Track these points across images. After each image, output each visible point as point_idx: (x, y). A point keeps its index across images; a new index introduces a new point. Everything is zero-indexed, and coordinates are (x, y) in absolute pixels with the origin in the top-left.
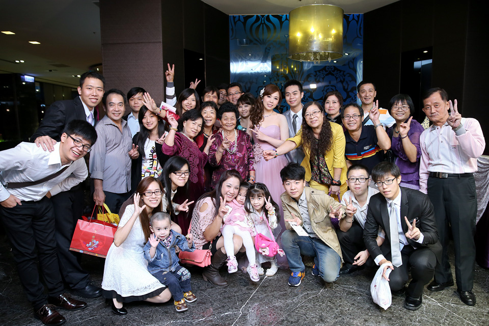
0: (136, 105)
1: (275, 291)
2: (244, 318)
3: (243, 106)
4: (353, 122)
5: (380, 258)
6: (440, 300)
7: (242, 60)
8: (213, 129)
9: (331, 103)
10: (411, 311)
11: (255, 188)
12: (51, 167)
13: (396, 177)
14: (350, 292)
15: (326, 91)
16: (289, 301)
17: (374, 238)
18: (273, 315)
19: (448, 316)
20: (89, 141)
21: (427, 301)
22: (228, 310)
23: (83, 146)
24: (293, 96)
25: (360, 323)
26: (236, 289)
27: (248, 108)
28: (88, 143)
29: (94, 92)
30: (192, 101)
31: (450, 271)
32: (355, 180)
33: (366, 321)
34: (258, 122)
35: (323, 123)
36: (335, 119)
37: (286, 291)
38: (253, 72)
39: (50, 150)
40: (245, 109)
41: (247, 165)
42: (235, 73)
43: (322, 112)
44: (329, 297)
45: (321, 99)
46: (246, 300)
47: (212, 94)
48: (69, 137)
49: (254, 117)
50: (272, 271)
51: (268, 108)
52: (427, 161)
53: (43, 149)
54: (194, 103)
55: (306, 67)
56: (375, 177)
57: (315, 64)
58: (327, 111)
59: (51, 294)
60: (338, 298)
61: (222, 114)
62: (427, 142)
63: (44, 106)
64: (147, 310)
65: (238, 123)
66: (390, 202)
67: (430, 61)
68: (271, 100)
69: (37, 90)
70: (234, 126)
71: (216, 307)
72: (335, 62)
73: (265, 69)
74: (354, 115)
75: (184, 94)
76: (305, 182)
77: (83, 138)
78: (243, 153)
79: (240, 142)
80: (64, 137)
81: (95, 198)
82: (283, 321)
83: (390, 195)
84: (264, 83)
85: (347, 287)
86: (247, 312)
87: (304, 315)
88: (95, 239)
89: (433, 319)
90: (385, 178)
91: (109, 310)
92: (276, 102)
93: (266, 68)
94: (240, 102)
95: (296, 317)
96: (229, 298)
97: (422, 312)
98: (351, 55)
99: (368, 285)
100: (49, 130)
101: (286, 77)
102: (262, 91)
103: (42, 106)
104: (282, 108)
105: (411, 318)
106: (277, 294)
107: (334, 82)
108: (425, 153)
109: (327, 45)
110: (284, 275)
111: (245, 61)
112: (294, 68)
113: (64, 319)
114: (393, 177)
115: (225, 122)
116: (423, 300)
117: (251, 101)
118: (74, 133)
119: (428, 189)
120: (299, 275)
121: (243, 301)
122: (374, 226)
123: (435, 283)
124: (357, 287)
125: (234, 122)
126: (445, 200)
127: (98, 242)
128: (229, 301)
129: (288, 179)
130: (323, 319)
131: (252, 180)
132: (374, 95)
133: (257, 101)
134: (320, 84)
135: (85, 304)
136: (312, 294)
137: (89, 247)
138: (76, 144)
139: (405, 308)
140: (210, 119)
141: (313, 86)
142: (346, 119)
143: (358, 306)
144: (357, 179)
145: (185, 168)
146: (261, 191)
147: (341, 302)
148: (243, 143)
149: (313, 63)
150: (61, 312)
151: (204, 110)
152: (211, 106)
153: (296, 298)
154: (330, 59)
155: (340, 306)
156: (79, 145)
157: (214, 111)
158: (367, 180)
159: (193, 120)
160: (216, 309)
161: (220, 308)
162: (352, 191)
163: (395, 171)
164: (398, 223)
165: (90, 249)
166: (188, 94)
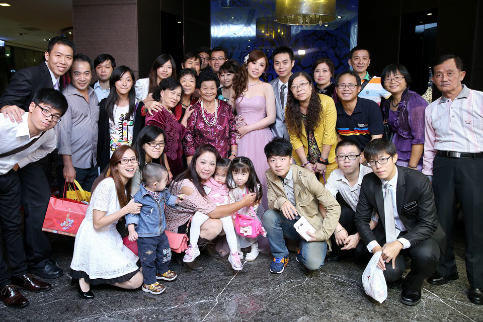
0: (103, 74)
1: (255, 278)
2: (221, 307)
3: (226, 75)
4: (348, 92)
5: (373, 245)
6: (443, 296)
7: (224, 23)
8: (191, 99)
9: (322, 71)
10: (408, 306)
11: (240, 162)
12: (19, 139)
13: (392, 155)
14: (338, 282)
15: (316, 58)
16: (271, 290)
17: (367, 221)
18: (253, 305)
19: (452, 314)
20: (58, 110)
21: (427, 296)
22: (203, 298)
23: (52, 115)
24: (282, 65)
25: (350, 318)
26: (212, 275)
27: (232, 76)
28: (58, 112)
29: (63, 60)
30: (168, 68)
31: (454, 263)
32: (344, 158)
33: (356, 315)
34: (242, 91)
35: (312, 96)
36: (325, 89)
37: (267, 278)
38: (235, 36)
39: (19, 121)
40: (227, 78)
41: (228, 139)
42: (216, 38)
43: (310, 83)
44: (315, 287)
45: (310, 66)
46: (223, 286)
47: (195, 60)
48: (38, 107)
49: (237, 86)
50: (252, 255)
51: (254, 76)
52: (433, 138)
53: (11, 120)
54: (170, 71)
55: (294, 32)
56: (368, 155)
57: (305, 28)
58: (316, 80)
59: (14, 273)
60: (326, 288)
61: (201, 83)
62: (434, 116)
63: (14, 71)
64: (115, 295)
65: (219, 93)
66: (385, 183)
67: (434, 25)
68: (257, 67)
69: (8, 55)
70: (214, 96)
71: (190, 294)
72: (326, 25)
73: (249, 34)
74: (350, 85)
75: (159, 61)
76: (292, 159)
77: (52, 107)
78: (224, 125)
79: (221, 113)
80: (32, 106)
81: (65, 174)
82: (263, 312)
83: (384, 175)
84: (248, 48)
85: (335, 277)
86: (223, 301)
87: (287, 306)
88: (70, 217)
89: (434, 318)
90: (379, 156)
91: (76, 293)
92: (261, 70)
93: (250, 32)
94: (222, 70)
95: (277, 309)
96: (204, 284)
97: (421, 309)
98: (344, 19)
99: (359, 275)
100: (12, 99)
101: (272, 42)
102: (247, 58)
103: (12, 71)
104: (269, 76)
105: (408, 314)
106: (257, 281)
107: (325, 48)
108: (430, 128)
109: (318, 7)
110: (265, 260)
111: (227, 24)
112: (281, 32)
113: (27, 301)
114: (389, 156)
115: (204, 92)
116: (423, 295)
117: (234, 69)
118: (42, 102)
119: (434, 170)
120: (282, 261)
121: (219, 288)
122: (367, 208)
123: (437, 276)
124: (346, 276)
125: (215, 91)
126: (456, 182)
127: (73, 221)
128: (204, 288)
129: (273, 155)
130: (308, 312)
131: (234, 155)
132: (368, 63)
133: (241, 69)
134: (310, 50)
135: (50, 285)
136: (296, 283)
137: (64, 226)
138: (44, 114)
139: (402, 302)
140: (189, 88)
141: (302, 52)
142: (340, 87)
143: (347, 298)
144: (346, 156)
145: (160, 138)
146: (246, 166)
147: (328, 293)
148: (224, 115)
149: (301, 26)
150: (24, 294)
151: (182, 78)
152: (191, 73)
153: (278, 286)
154: (321, 23)
155: (327, 297)
156: (48, 115)
157: (194, 79)
158: (358, 157)
159: (172, 90)
160: (190, 296)
161: (194, 295)
162: (342, 170)
163: (390, 149)
164: (394, 207)
165: (64, 229)
166: (163, 60)
